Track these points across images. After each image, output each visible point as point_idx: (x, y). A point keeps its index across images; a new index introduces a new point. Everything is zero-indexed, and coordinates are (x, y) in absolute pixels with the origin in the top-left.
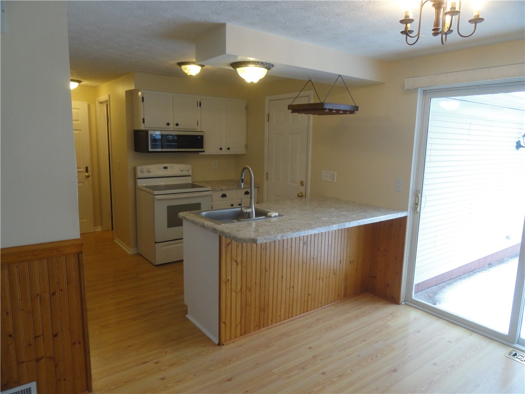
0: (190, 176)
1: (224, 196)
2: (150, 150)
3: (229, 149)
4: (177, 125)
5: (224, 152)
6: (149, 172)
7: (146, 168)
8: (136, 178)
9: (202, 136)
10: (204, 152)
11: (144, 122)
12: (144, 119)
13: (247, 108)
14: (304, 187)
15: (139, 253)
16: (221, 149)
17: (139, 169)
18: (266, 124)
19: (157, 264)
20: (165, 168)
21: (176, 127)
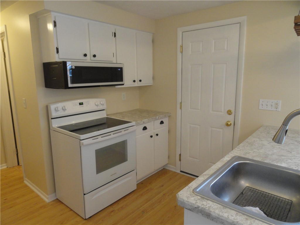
0: (104, 110)
1: (145, 128)
2: (70, 85)
3: (140, 81)
4: (94, 56)
5: (137, 84)
6: (64, 109)
7: (60, 105)
8: (49, 118)
9: (121, 68)
10: (123, 85)
11: (58, 52)
12: (57, 49)
13: (153, 41)
14: (232, 116)
15: (57, 199)
16: (134, 81)
17: (53, 107)
18: (179, 55)
19: (87, 218)
20: (81, 104)
21: (93, 58)
